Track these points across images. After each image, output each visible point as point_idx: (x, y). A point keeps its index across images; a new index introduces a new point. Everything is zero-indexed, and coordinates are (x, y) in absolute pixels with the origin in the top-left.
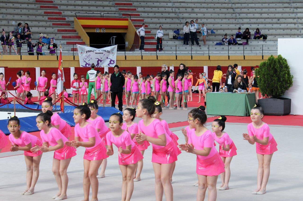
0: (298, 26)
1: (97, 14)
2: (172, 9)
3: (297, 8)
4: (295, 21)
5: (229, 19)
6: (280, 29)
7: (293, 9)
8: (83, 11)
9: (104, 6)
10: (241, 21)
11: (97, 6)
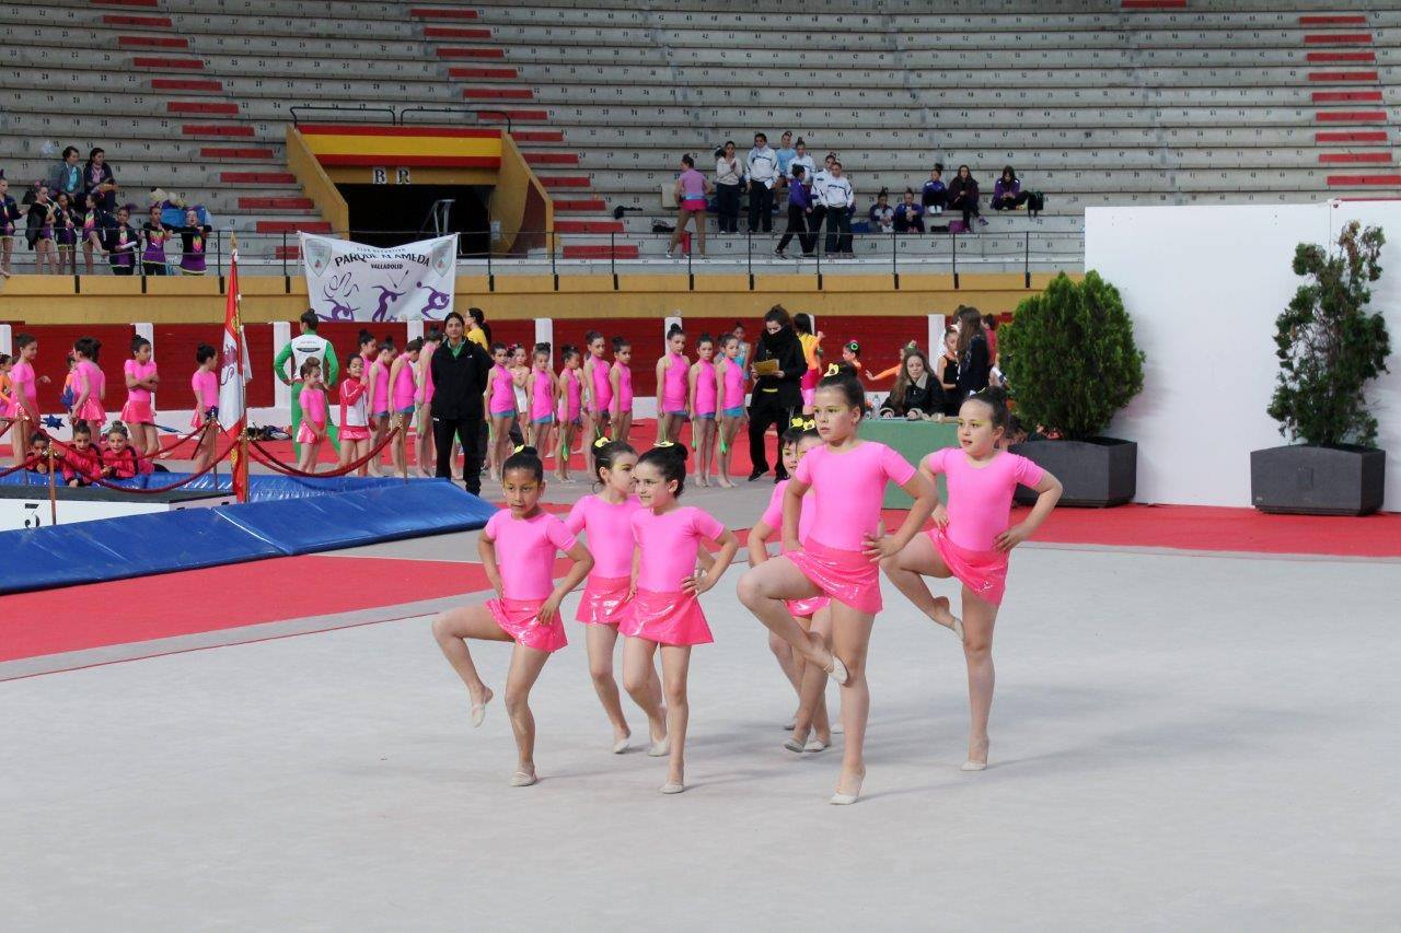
0: (1163, 158)
1: (379, 112)
2: (673, 93)
3: (1158, 88)
4: (1152, 138)
5: (895, 129)
6: (1095, 169)
7: (1142, 91)
8: (321, 99)
9: (403, 81)
10: (941, 138)
11: (377, 81)
